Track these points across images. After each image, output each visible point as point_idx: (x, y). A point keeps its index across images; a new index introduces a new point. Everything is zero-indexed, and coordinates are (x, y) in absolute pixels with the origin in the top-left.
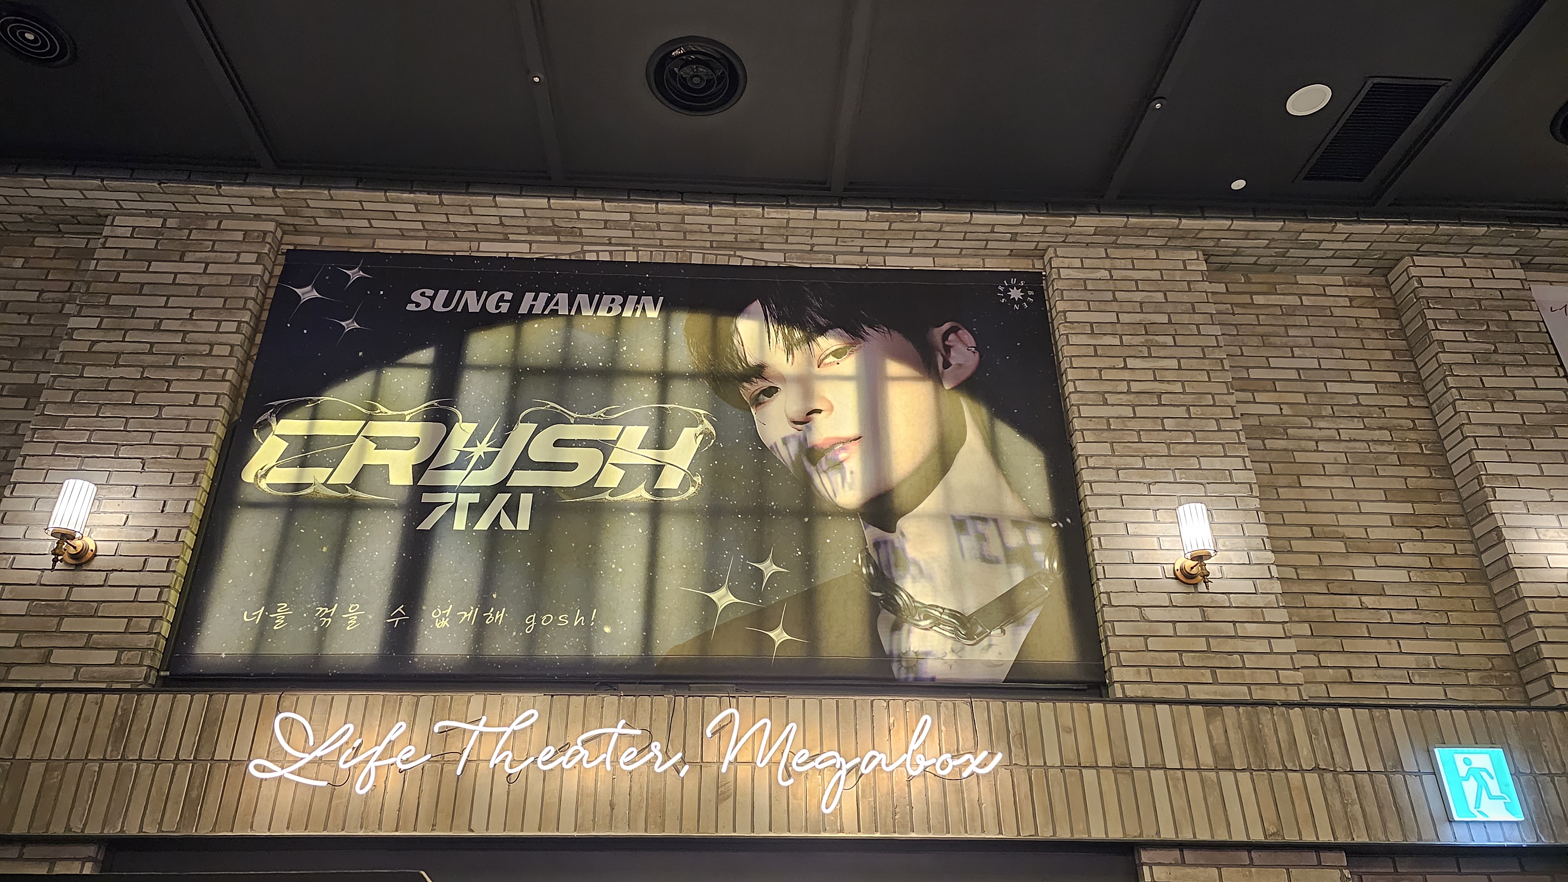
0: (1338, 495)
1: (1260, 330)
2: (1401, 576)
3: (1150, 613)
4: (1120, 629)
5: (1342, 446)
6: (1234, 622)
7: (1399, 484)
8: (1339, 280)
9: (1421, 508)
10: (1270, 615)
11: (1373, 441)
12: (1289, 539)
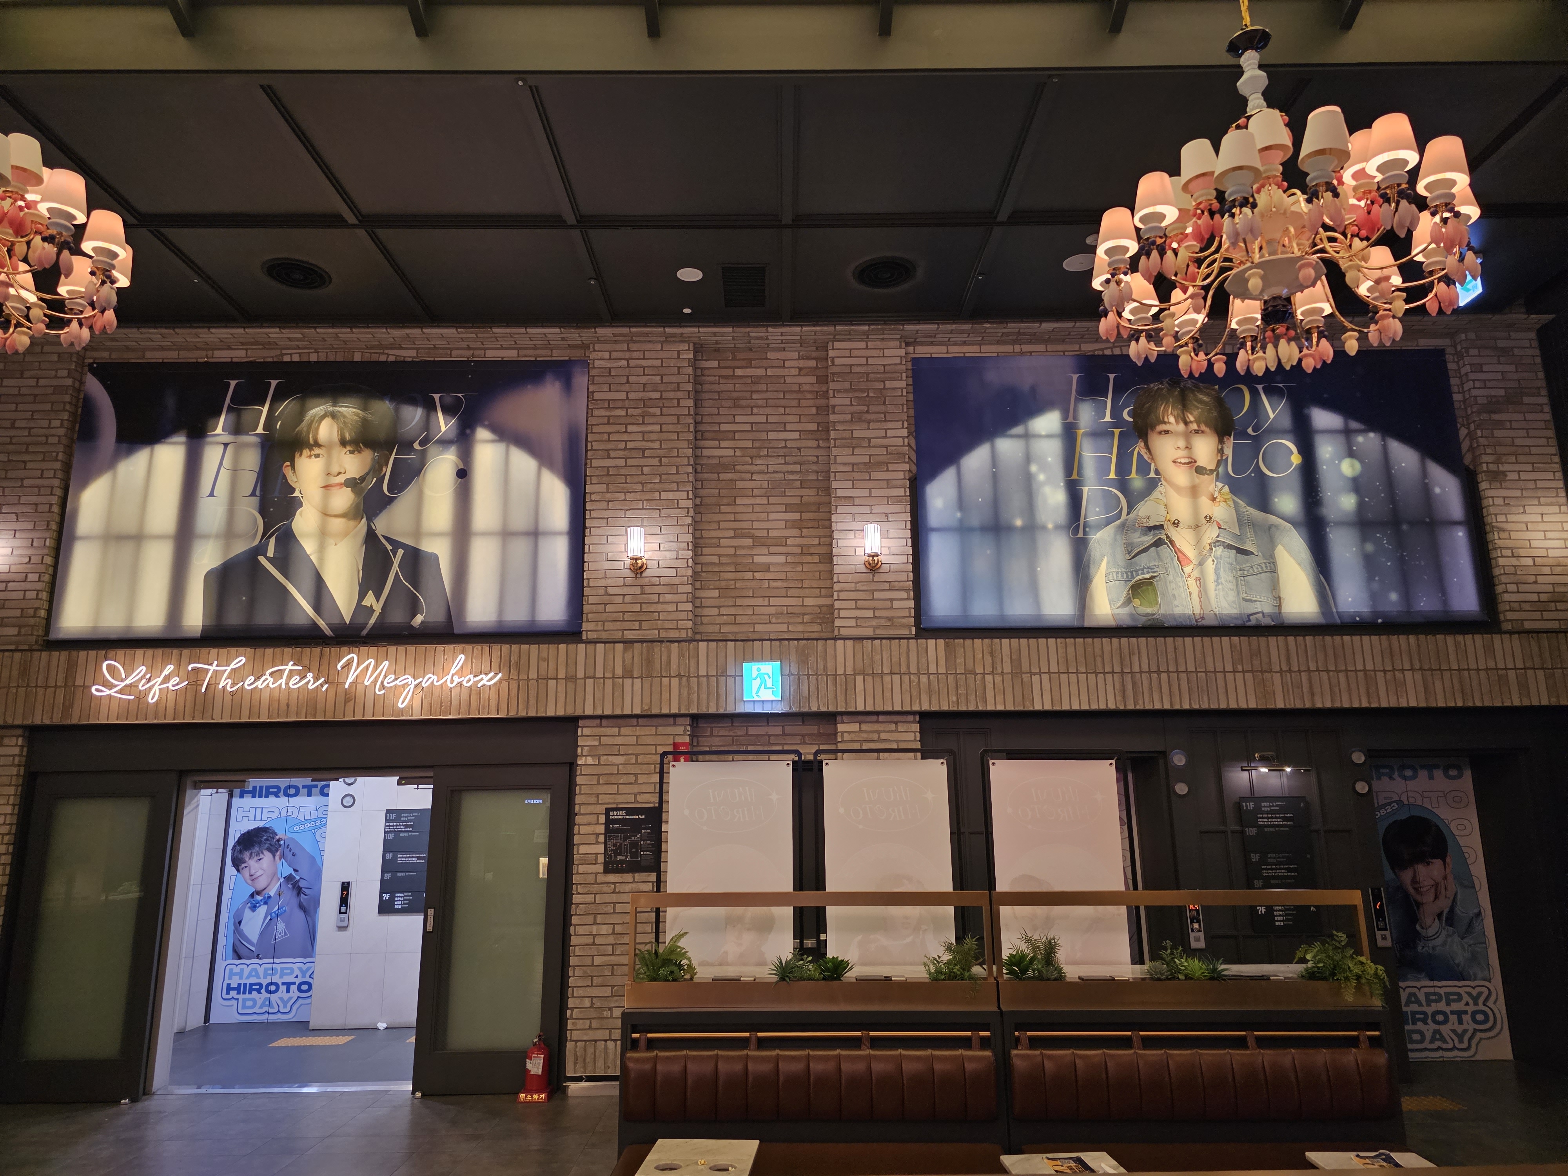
0: (757, 509)
1: (735, 395)
2: (781, 559)
3: (611, 591)
4: (591, 600)
5: (767, 477)
6: (659, 594)
7: (797, 500)
8: (795, 355)
9: (806, 516)
10: (681, 589)
11: (788, 472)
12: (720, 538)
